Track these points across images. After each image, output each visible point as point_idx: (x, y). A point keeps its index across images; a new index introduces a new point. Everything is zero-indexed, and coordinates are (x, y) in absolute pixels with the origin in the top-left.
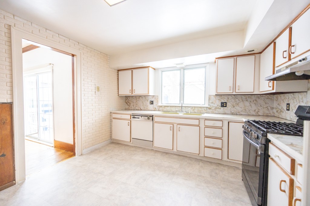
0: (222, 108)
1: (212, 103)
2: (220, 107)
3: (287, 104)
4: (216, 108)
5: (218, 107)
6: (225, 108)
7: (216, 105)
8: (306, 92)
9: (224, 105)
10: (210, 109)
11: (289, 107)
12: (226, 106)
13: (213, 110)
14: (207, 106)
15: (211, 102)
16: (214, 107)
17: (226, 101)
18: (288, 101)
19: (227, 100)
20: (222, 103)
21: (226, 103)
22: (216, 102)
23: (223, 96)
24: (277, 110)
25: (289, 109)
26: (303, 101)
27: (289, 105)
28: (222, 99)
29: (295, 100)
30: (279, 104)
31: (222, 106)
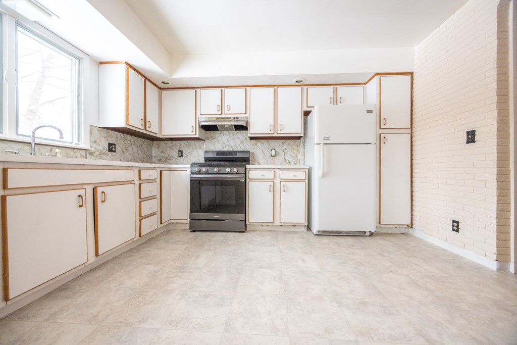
0: (110, 153)
1: (95, 142)
2: (107, 152)
3: (179, 151)
4: (101, 153)
5: (104, 151)
6: (114, 153)
7: (101, 148)
8: (204, 140)
9: (111, 148)
10: (91, 154)
11: (182, 154)
12: (115, 151)
13: (96, 157)
14: (88, 147)
15: (93, 140)
16: (98, 150)
17: (115, 143)
18: (180, 148)
19: (116, 141)
20: (110, 145)
21: (115, 145)
22: (101, 142)
23: (110, 131)
24: (158, 158)
25: (182, 156)
26: (200, 148)
27: (182, 151)
28: (109, 136)
29: (190, 148)
30: (162, 152)
31: (110, 150)
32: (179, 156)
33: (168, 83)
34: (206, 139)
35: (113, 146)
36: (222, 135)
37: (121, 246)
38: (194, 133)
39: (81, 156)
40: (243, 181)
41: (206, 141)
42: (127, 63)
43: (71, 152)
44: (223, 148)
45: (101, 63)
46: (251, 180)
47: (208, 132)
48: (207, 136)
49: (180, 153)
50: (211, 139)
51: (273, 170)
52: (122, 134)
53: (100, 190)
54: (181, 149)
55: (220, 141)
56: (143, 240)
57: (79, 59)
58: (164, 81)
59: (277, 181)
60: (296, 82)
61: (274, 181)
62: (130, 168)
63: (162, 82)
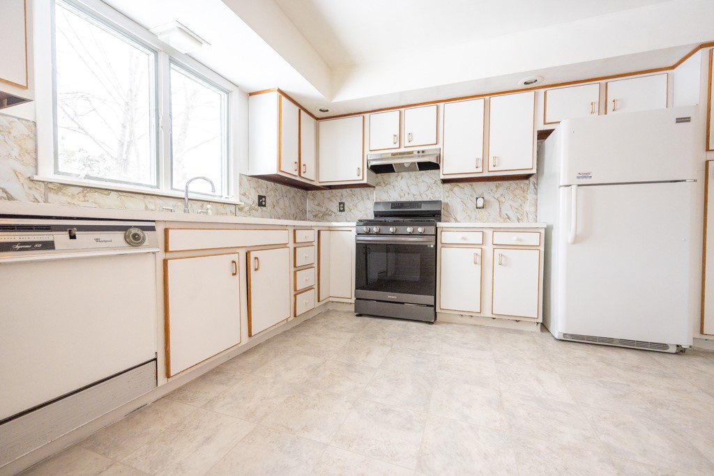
0: (259, 208)
1: (244, 195)
2: (257, 207)
3: (340, 204)
4: (251, 209)
5: (254, 205)
6: (264, 208)
7: (250, 203)
8: (374, 187)
9: (261, 201)
10: (241, 209)
11: (343, 207)
12: (265, 206)
13: (246, 212)
14: (237, 201)
15: (242, 192)
16: (248, 205)
17: (265, 195)
18: (341, 199)
19: (266, 192)
20: (260, 197)
21: (265, 197)
22: (250, 194)
23: (260, 180)
24: (314, 214)
25: (344, 210)
26: (368, 199)
27: (344, 204)
28: (259, 187)
29: (355, 198)
30: (319, 205)
31: (260, 204)
32: (340, 211)
33: (327, 111)
34: (377, 185)
35: (264, 199)
36: (399, 177)
37: (274, 327)
38: (361, 178)
39: (231, 212)
40: (432, 246)
41: (377, 187)
42: (280, 91)
43: (220, 207)
44: (401, 197)
45: (251, 94)
46: (445, 245)
47: (379, 175)
48: (377, 181)
49: (342, 205)
50: (383, 185)
51: (481, 230)
52: (272, 183)
53: (253, 255)
54: (343, 201)
55: (396, 188)
56: (298, 321)
57: (228, 92)
58: (322, 108)
59: (488, 248)
60: (525, 83)
61: (483, 247)
62: (284, 227)
63: (321, 110)
